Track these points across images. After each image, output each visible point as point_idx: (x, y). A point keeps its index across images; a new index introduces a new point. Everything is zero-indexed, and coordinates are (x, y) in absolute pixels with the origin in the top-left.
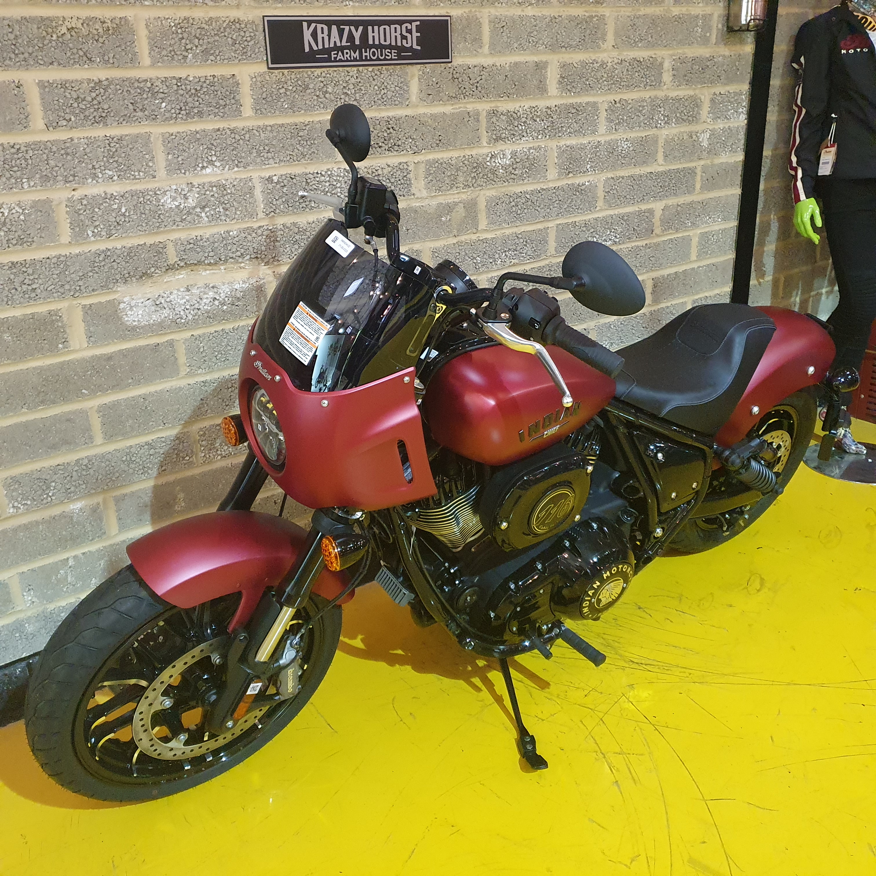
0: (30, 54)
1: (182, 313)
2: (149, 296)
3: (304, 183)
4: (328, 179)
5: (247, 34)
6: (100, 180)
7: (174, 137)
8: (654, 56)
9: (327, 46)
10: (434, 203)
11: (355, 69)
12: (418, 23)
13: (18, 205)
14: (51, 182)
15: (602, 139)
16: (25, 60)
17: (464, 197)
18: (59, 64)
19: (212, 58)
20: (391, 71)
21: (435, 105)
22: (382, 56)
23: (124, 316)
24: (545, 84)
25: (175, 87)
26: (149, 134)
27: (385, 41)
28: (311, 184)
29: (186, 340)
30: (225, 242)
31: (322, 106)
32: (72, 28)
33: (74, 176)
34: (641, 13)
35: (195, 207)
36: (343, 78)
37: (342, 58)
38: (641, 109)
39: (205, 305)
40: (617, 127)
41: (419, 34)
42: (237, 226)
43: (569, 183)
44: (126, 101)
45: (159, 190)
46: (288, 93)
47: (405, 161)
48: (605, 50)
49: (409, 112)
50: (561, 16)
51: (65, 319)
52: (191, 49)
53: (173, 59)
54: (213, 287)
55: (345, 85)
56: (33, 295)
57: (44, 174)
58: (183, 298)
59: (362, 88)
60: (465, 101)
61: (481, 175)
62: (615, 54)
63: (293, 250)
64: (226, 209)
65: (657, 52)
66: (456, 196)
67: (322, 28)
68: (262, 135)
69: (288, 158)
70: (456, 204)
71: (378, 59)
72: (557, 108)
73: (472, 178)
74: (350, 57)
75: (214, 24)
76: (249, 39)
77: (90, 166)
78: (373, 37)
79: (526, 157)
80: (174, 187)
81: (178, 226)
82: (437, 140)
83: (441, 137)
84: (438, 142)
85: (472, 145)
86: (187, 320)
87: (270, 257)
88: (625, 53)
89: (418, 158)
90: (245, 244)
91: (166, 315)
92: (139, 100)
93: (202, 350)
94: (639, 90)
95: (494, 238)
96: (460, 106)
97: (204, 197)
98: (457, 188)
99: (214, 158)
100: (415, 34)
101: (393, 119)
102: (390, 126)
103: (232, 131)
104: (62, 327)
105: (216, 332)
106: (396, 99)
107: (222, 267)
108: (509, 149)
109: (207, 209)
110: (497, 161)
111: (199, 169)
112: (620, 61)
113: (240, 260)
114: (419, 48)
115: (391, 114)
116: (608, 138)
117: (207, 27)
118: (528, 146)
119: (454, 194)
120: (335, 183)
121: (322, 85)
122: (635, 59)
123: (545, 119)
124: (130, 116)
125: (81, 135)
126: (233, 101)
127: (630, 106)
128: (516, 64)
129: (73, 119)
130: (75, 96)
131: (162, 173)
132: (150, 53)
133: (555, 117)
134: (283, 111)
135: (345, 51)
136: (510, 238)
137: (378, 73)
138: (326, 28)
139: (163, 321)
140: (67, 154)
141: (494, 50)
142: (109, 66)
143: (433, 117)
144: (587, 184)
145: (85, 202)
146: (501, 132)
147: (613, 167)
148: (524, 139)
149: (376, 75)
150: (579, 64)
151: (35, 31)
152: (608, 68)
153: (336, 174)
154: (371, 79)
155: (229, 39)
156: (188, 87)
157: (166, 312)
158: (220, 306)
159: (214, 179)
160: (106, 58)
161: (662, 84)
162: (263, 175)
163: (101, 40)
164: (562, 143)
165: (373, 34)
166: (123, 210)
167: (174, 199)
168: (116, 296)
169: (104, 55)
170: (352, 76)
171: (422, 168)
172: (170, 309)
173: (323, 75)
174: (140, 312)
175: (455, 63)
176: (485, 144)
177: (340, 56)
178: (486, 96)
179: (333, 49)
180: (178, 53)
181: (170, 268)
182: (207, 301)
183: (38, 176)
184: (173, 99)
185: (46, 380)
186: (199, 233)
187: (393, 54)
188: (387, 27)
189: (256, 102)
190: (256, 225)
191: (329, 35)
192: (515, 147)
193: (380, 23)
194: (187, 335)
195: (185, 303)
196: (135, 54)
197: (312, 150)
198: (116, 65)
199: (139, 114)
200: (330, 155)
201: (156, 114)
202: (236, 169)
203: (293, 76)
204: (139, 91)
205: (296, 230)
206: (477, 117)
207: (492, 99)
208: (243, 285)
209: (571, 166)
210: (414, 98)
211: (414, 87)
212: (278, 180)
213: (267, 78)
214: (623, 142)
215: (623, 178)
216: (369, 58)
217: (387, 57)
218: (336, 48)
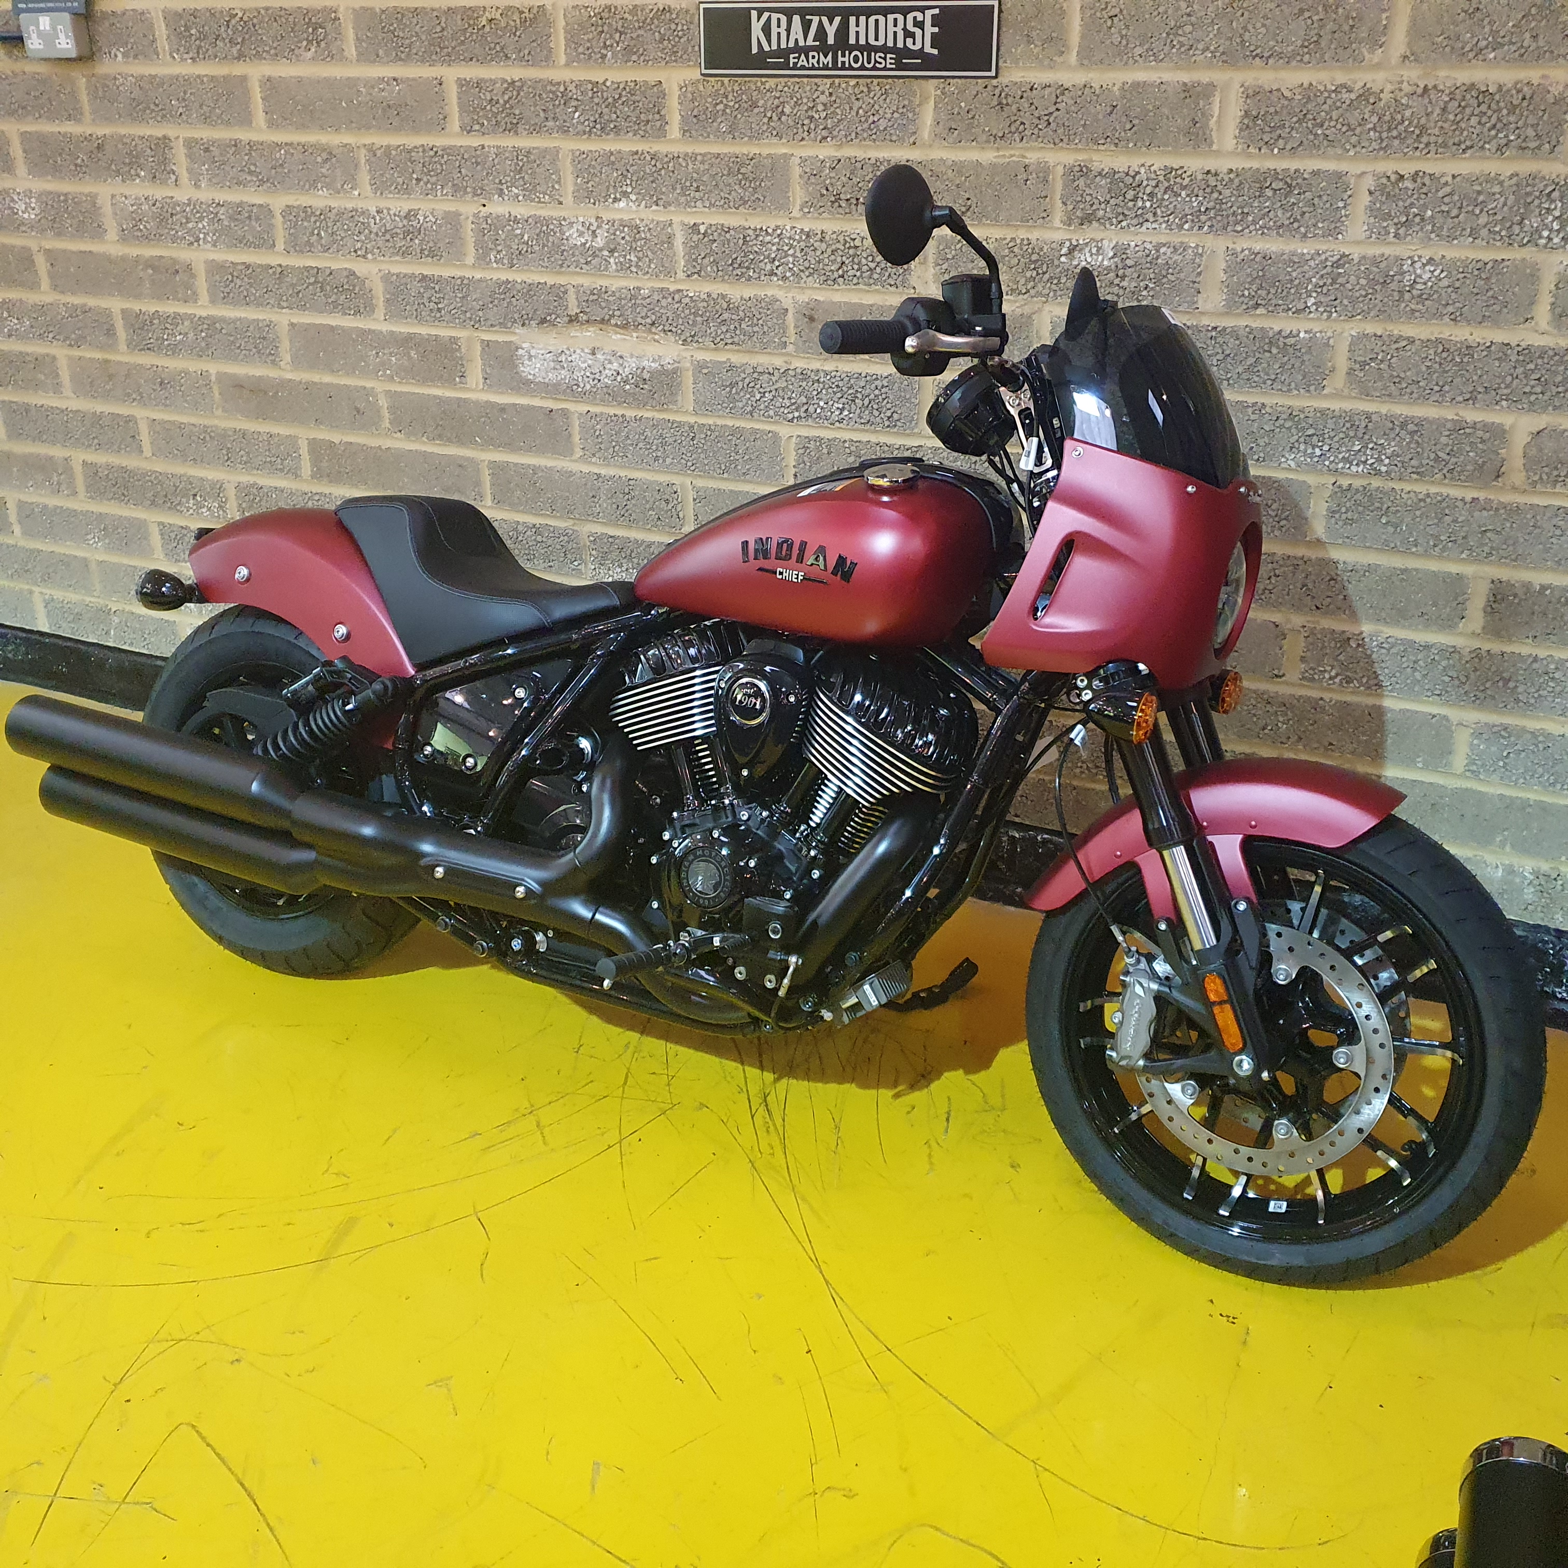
0: (453, 49)
1: (580, 380)
2: (551, 349)
3: (741, 242)
4: (777, 240)
5: (679, 27)
6: (506, 198)
7: (585, 156)
8: (1536, 82)
9: (783, 46)
11: (829, 81)
12: (937, 11)
13: (432, 213)
14: (461, 193)
15: (1356, 253)
16: (449, 55)
18: (478, 61)
19: (634, 58)
20: (887, 87)
21: (964, 148)
22: (869, 63)
23: (521, 365)
24: (1206, 128)
25: (590, 94)
26: (557, 150)
27: (877, 39)
28: (751, 243)
29: (581, 414)
30: (633, 301)
31: (775, 133)
32: (492, 19)
33: (482, 189)
35: (601, 250)
36: (808, 93)
37: (805, 63)
38: (1481, 198)
39: (607, 377)
40: (1402, 231)
41: (936, 30)
42: (650, 284)
43: (1254, 325)
45: (564, 219)
46: (728, 111)
48: (1378, 66)
49: (915, 154)
51: (464, 351)
52: (612, 45)
54: (621, 357)
55: (810, 104)
56: (438, 315)
57: (456, 183)
58: (584, 362)
59: (838, 110)
60: (1021, 145)
61: (1047, 276)
62: (1413, 74)
63: (719, 332)
64: (639, 259)
65: (1546, 72)
67: (779, 20)
68: (690, 166)
69: (723, 201)
71: (863, 68)
72: (1232, 176)
73: (1028, 280)
74: (818, 62)
75: (639, 13)
76: (680, 33)
77: (497, 181)
78: (857, 32)
79: (1149, 259)
80: (581, 219)
81: (581, 268)
82: (961, 205)
83: (969, 203)
84: (964, 209)
85: (1031, 223)
86: (584, 390)
87: (688, 335)
88: (1442, 73)
90: (657, 309)
91: (564, 377)
92: (551, 107)
93: (597, 433)
94: (1481, 157)
96: (1012, 152)
97: (612, 237)
99: (629, 190)
100: (930, 29)
103: (653, 156)
104: (461, 358)
105: (615, 416)
106: (892, 132)
107: (635, 335)
108: (1111, 240)
109: (616, 254)
110: (1083, 258)
111: (611, 200)
112: (1420, 91)
113: (654, 330)
114: (935, 52)
115: (882, 154)
116: (1374, 251)
117: (630, 18)
118: (1156, 240)
120: (786, 248)
121: (776, 102)
122: (1471, 87)
123: (1201, 193)
124: (540, 126)
125: (492, 144)
126: (657, 117)
127: (1448, 189)
128: (1136, 85)
129: (486, 123)
130: (489, 98)
131: (569, 200)
132: (566, 50)
133: (1227, 192)
134: (720, 136)
135: (811, 54)
137: (865, 90)
138: (784, 19)
139: (558, 384)
140: (478, 164)
141: (1087, 57)
142: (523, 64)
143: (959, 167)
144: (1302, 335)
145: (489, 221)
146: (1094, 207)
147: (1383, 314)
148: (1148, 225)
149: (861, 92)
150: (1297, 91)
151: (459, 22)
152: (1382, 104)
153: (788, 235)
154: (853, 98)
155: (657, 34)
156: (605, 94)
157: (564, 373)
158: (622, 384)
159: (626, 217)
160: (522, 55)
162: (686, 221)
163: (518, 33)
164: (1241, 245)
165: (857, 29)
166: (526, 237)
167: (581, 234)
168: (513, 338)
169: (520, 51)
170: (823, 93)
171: (931, 248)
172: (569, 370)
173: (780, 88)
174: (538, 365)
175: (1004, 79)
176: (1059, 224)
177: (802, 61)
178: (1066, 140)
180: (596, 50)
181: (573, 320)
182: (610, 374)
183: (450, 184)
184: (587, 108)
185: (444, 412)
186: (604, 282)
187: (889, 61)
188: (881, 18)
189: (685, 120)
190: (673, 288)
191: (788, 30)
192: (1124, 239)
193: (869, 12)
194: (583, 408)
195: (586, 368)
196: (550, 50)
197: (756, 196)
198: (531, 62)
199: (550, 124)
200: (783, 206)
201: (568, 125)
202: (654, 207)
203: (736, 88)
204: (551, 95)
205: (725, 305)
206: (1044, 174)
207: (1080, 146)
208: (653, 364)
209: (1263, 293)
210: (926, 134)
211: (928, 116)
212: (706, 231)
213: (701, 88)
214: (1418, 265)
215: (1411, 341)
216: (847, 66)
217: (877, 65)
218: (798, 49)
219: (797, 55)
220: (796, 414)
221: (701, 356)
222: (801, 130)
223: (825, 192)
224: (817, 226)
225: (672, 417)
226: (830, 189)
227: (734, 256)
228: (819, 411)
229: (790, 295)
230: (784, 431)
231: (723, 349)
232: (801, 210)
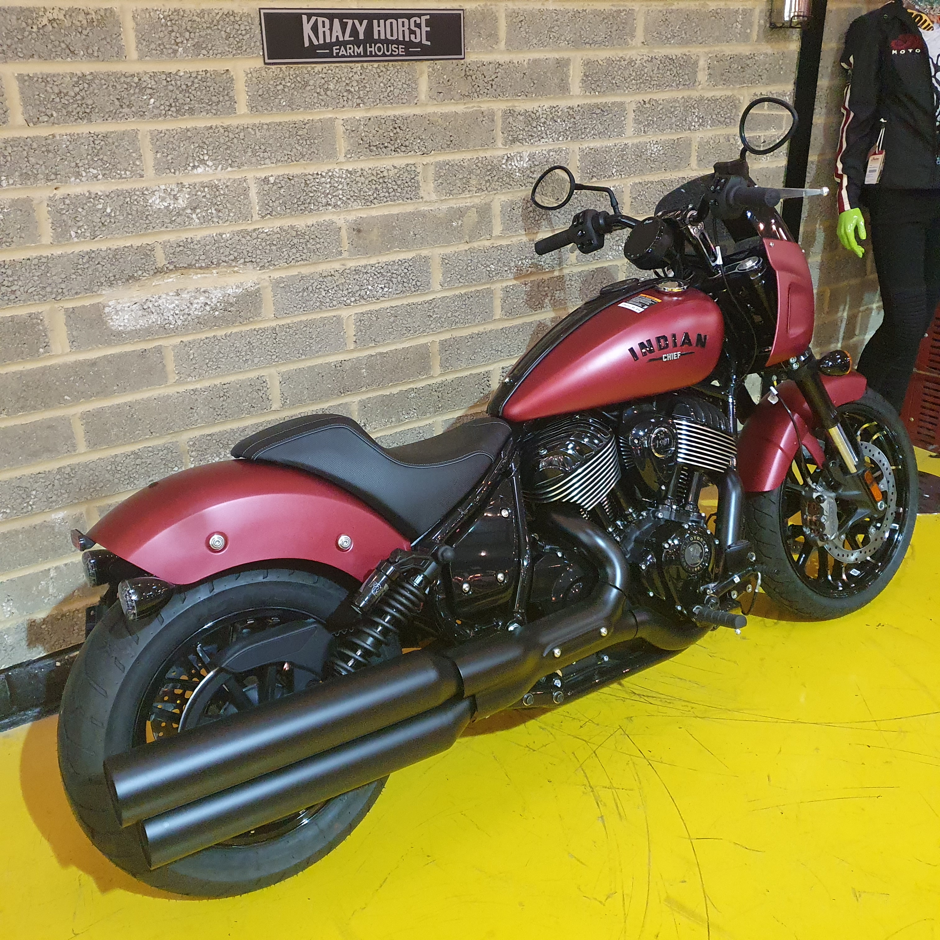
0: (9, 46)
1: (171, 318)
2: (136, 300)
3: (303, 185)
4: (329, 180)
5: (242, 28)
6: (83, 179)
7: (163, 135)
8: (687, 54)
9: (328, 40)
10: (444, 207)
11: (359, 65)
12: (428, 17)
14: (32, 180)
15: (630, 142)
16: (4, 53)
17: (477, 201)
18: (40, 57)
19: (204, 52)
20: (399, 67)
21: (446, 104)
22: (388, 51)
23: (109, 321)
24: (567, 83)
25: (164, 83)
26: (136, 132)
27: (392, 36)
28: (310, 185)
29: (175, 346)
30: (217, 245)
31: (323, 104)
32: (54, 19)
33: (56, 174)
34: (673, 7)
35: (184, 209)
36: (345, 74)
37: (345, 53)
38: (672, 110)
39: (196, 310)
40: (646, 129)
41: (428, 29)
42: (230, 229)
44: (111, 97)
45: (147, 190)
46: (286, 90)
47: (412, 162)
48: (634, 48)
49: (418, 111)
50: (585, 11)
51: (46, 322)
52: (182, 42)
53: (162, 53)
54: (204, 292)
55: (347, 82)
56: (13, 297)
57: (24, 171)
58: (173, 303)
59: (366, 85)
60: (478, 100)
61: (496, 178)
62: (645, 51)
63: (291, 254)
64: (219, 211)
65: (691, 49)
66: (469, 200)
67: (323, 22)
68: (258, 134)
69: (286, 158)
70: (468, 208)
71: (384, 55)
72: (579, 108)
73: (486, 182)
74: (354, 52)
75: (206, 16)
76: (244, 32)
77: (73, 164)
78: (379, 31)
79: (545, 159)
80: (163, 187)
81: (166, 227)
82: (447, 141)
83: (452, 138)
84: (449, 143)
85: (486, 147)
86: (176, 326)
87: (266, 261)
88: (656, 51)
89: (427, 160)
90: (238, 247)
91: (154, 320)
92: (125, 96)
93: (191, 357)
94: (672, 90)
95: (509, 245)
96: (472, 105)
97: (195, 197)
98: (469, 191)
99: (206, 158)
100: (425, 29)
101: (400, 119)
102: (396, 126)
103: (226, 129)
104: (43, 331)
105: (207, 338)
106: (403, 97)
107: (214, 271)
108: (527, 151)
109: (198, 211)
110: (513, 164)
111: (190, 168)
112: (650, 59)
113: (234, 264)
114: (429, 43)
115: (397, 112)
116: (636, 141)
117: (198, 20)
118: (548, 148)
119: (466, 198)
120: (336, 185)
121: (323, 81)
122: (667, 57)
123: (566, 120)
124: (115, 113)
125: (63, 132)
126: (227, 98)
127: (661, 107)
128: (535, 61)
129: (55, 114)
130: (57, 91)
131: (150, 172)
132: (137, 47)
133: (577, 118)
134: (280, 108)
135: (348, 46)
136: (528, 245)
137: (384, 70)
138: (327, 21)
139: (150, 327)
140: (48, 151)
141: (511, 46)
142: (93, 59)
143: (444, 116)
145: (67, 202)
146: (518, 133)
147: (642, 172)
148: (543, 140)
149: (382, 71)
150: (605, 61)
151: (15, 22)
152: (636, 66)
153: (338, 175)
154: (377, 76)
155: (223, 33)
156: (179, 83)
157: (154, 317)
158: (212, 312)
159: (206, 180)
160: (90, 51)
161: (697, 84)
162: (258, 176)
163: (85, 32)
164: (585, 145)
165: (379, 29)
166: (109, 210)
167: (163, 199)
168: (100, 300)
169: (88, 48)
170: (356, 73)
171: (431, 171)
172: (158, 314)
173: (325, 71)
174: (127, 317)
175: (468, 60)
176: (500, 145)
177: (343, 52)
178: (501, 95)
179: (335, 44)
180: (167, 46)
181: (158, 271)
182: (198, 307)
183: (17, 173)
184: (162, 94)
185: (26, 385)
186: (189, 235)
187: (400, 50)
188: (394, 21)
189: (252, 99)
190: (250, 228)
191: (331, 29)
192: (533, 150)
194: (176, 341)
195: (174, 307)
196: (121, 47)
197: (312, 150)
198: (101, 58)
199: (126, 110)
200: (332, 155)
201: (144, 110)
202: (229, 169)
203: (292, 72)
204: (125, 86)
205: (294, 233)
206: (491, 117)
207: (509, 98)
208: (237, 290)
209: (595, 170)
210: (423, 96)
211: (424, 84)
212: (275, 182)
213: (264, 74)
214: (652, 145)
215: (652, 183)
216: (373, 54)
217: (393, 53)
218: (338, 43)
219: (338, 47)
220: (353, 299)
221: (276, 275)
222: (341, 100)
223: (361, 142)
224: (358, 166)
225: (257, 327)
226: (365, 139)
227: (298, 196)
228: (368, 293)
229: (342, 217)
230: (344, 313)
231: (294, 266)
232: (345, 156)
